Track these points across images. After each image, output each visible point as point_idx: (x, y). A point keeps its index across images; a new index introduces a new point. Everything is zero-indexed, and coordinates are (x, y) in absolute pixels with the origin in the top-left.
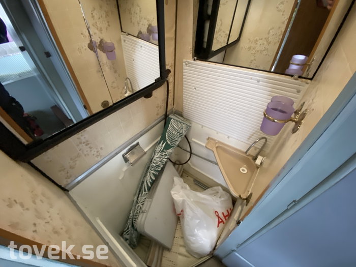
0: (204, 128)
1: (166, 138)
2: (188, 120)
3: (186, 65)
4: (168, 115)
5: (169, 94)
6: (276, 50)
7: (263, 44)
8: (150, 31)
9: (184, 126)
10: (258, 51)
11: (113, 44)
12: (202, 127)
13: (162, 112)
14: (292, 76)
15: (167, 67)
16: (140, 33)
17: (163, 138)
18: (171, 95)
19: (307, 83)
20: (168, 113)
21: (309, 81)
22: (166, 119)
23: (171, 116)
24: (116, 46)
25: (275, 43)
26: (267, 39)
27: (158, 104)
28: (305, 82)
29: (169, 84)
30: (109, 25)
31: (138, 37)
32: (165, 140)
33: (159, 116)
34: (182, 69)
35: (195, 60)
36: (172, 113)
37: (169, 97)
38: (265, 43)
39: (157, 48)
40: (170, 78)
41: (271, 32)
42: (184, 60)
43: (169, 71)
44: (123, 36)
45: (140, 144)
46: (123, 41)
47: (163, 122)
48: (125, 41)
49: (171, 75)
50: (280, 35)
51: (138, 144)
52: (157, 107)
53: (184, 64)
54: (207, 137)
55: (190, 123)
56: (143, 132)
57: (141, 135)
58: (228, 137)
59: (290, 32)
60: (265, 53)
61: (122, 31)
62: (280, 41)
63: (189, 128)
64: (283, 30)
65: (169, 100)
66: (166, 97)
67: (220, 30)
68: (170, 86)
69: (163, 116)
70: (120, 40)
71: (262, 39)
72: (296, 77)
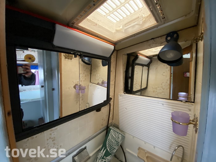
0: (135, 138)
1: (106, 145)
2: (123, 131)
3: (120, 96)
4: (109, 127)
5: (110, 112)
6: (169, 92)
7: (161, 89)
8: (103, 83)
9: (120, 135)
10: (159, 93)
11: (85, 87)
12: (133, 138)
13: (105, 124)
14: (182, 101)
15: (110, 97)
16: (98, 83)
17: (104, 145)
18: (111, 112)
19: (193, 105)
20: (109, 126)
21: (193, 104)
22: (107, 130)
23: (111, 127)
24: (86, 87)
25: (167, 89)
26: (162, 87)
27: (103, 118)
28: (191, 104)
29: (111, 106)
30: (85, 80)
31: (97, 84)
32: (106, 147)
33: (102, 127)
34: (118, 98)
35: (125, 93)
36: (111, 126)
37: (110, 114)
38: (162, 89)
39: (106, 89)
40: (112, 102)
41: (163, 84)
42: (119, 94)
43: (111, 99)
44: (90, 84)
45: (87, 148)
46: (90, 86)
47: (105, 131)
48: (91, 86)
49: (112, 100)
50: (168, 85)
51: (85, 148)
52: (103, 120)
53: (119, 96)
54: (138, 148)
55: (124, 134)
56: (91, 137)
57: (89, 140)
58: (154, 147)
59: (173, 84)
60: (163, 93)
61: (90, 82)
62: (169, 88)
63: (123, 138)
64: (169, 83)
65: (110, 116)
66: (109, 113)
67: (136, 84)
68: (111, 107)
69: (106, 127)
70: (89, 86)
71: (159, 87)
72: (184, 101)
